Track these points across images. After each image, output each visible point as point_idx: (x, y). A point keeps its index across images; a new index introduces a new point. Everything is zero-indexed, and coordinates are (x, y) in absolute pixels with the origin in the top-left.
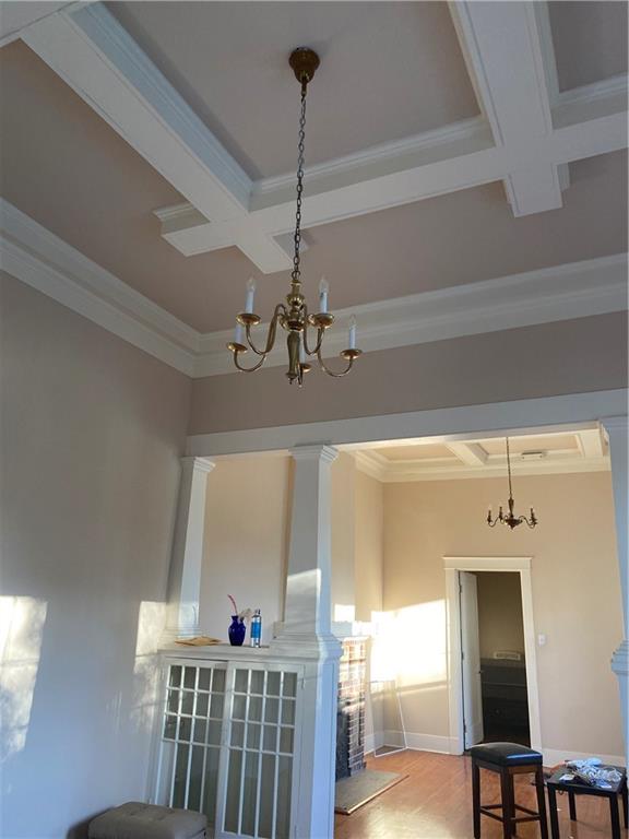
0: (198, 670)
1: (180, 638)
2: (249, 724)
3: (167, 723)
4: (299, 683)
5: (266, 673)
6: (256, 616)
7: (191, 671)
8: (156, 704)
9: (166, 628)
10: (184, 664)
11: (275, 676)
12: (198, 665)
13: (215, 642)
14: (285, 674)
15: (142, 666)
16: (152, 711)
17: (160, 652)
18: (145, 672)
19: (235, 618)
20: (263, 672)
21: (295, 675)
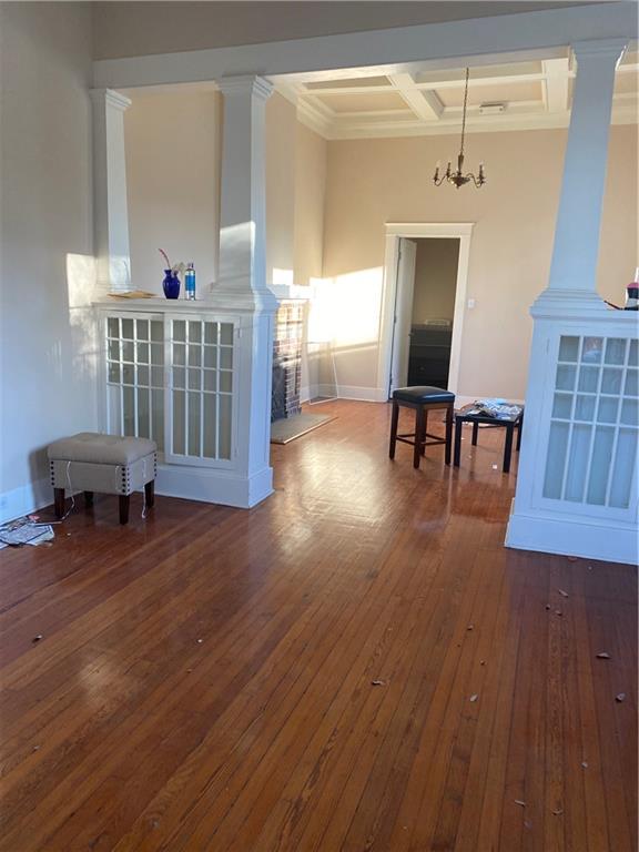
0: (135, 321)
1: (114, 292)
2: (190, 369)
3: (110, 370)
4: (235, 333)
5: (203, 324)
6: (189, 270)
7: (128, 323)
8: (96, 353)
9: (97, 282)
10: (121, 316)
11: (211, 326)
12: (135, 317)
13: (149, 296)
14: (222, 324)
15: (78, 318)
16: (94, 360)
17: (94, 305)
18: (81, 324)
19: (168, 272)
20: (200, 323)
21: (232, 325)
